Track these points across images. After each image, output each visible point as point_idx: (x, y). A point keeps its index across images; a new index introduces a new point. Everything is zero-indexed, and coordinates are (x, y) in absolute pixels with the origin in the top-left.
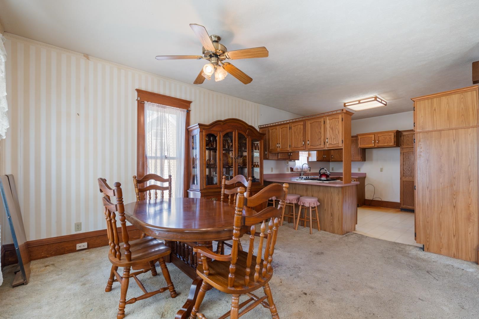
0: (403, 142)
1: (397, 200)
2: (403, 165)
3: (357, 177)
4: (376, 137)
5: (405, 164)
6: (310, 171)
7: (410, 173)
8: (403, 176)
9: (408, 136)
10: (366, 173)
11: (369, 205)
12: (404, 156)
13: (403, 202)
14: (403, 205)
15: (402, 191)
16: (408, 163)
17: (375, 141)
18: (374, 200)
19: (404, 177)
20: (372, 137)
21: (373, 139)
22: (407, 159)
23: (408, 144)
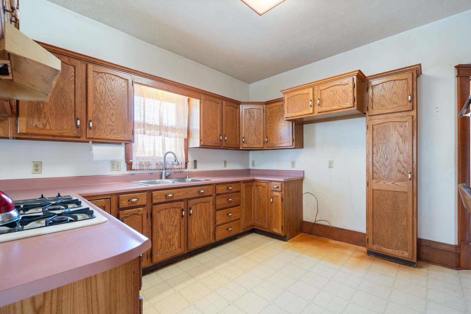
0: (372, 101)
1: (361, 227)
2: (373, 154)
3: (282, 180)
4: (315, 92)
5: (377, 151)
6: (195, 167)
7: (387, 172)
8: (373, 179)
9: (383, 86)
10: (304, 171)
11: (310, 233)
12: (375, 133)
13: (373, 237)
14: (373, 244)
15: (371, 212)
16: (384, 148)
17: (314, 100)
18: (317, 225)
19: (374, 181)
20: (309, 93)
21: (311, 98)
22: (381, 139)
23: (383, 106)
